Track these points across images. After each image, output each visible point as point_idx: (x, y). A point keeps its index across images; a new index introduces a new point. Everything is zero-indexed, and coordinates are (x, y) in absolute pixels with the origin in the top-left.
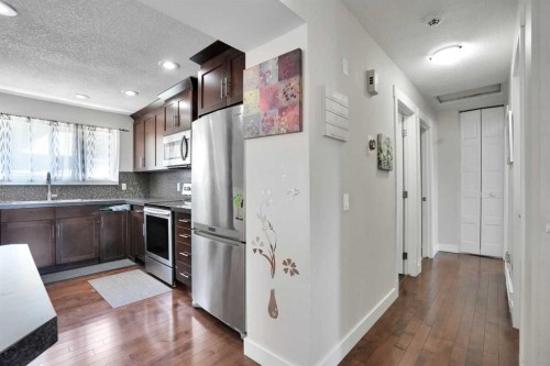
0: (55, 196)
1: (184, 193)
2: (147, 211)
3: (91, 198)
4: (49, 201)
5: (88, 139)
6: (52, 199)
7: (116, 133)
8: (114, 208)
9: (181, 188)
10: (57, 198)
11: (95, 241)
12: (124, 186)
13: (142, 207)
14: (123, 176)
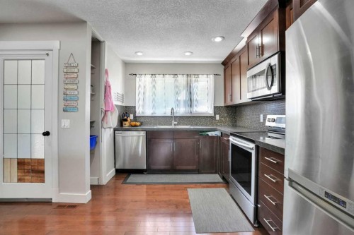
0: (176, 123)
1: (268, 124)
2: (232, 140)
3: (196, 125)
4: (173, 127)
5: (194, 84)
6: (175, 125)
7: (212, 77)
8: (210, 134)
9: (264, 120)
10: (177, 125)
11: (197, 156)
12: (218, 117)
13: (228, 136)
14: (217, 109)
